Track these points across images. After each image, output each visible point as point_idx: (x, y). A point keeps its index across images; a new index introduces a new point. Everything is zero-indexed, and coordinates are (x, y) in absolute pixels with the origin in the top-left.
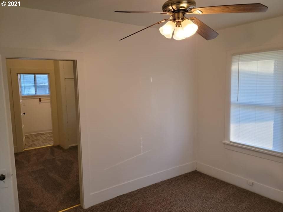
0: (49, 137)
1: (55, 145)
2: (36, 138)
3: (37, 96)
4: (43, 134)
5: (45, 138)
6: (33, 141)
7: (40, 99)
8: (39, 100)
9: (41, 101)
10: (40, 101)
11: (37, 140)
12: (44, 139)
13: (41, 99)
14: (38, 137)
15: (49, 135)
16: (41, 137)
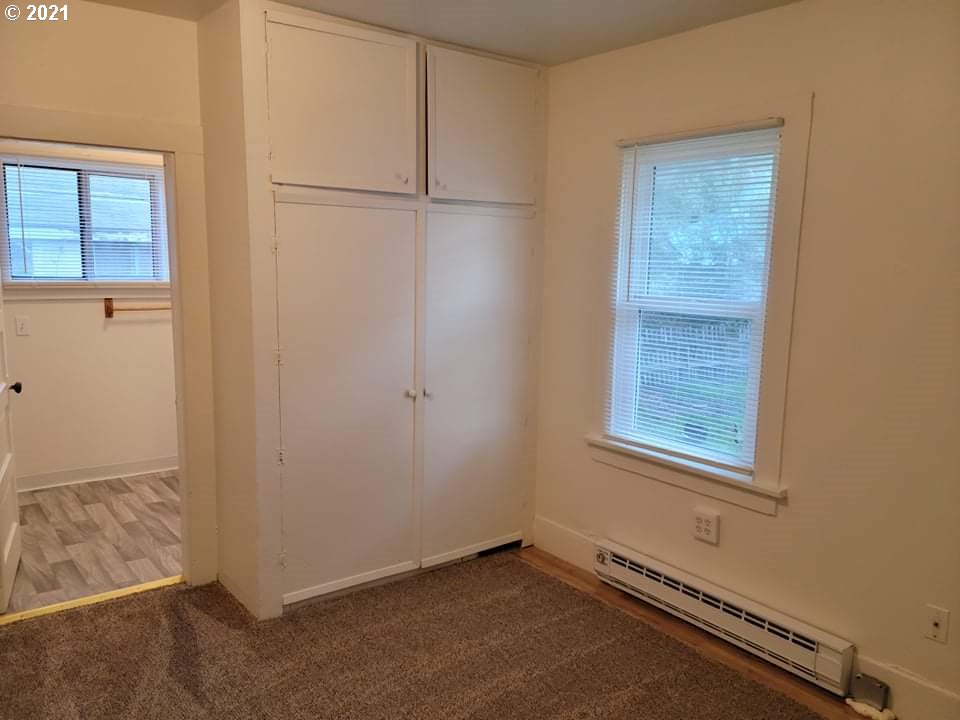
0: (150, 506)
1: (197, 581)
2: (82, 518)
3: (96, 288)
4: (118, 487)
5: (132, 518)
6: (65, 540)
7: (108, 301)
8: (102, 306)
9: (115, 313)
10: (109, 313)
11: (90, 529)
12: (129, 527)
13: (115, 305)
14: (97, 511)
15: (155, 499)
16: (109, 506)
